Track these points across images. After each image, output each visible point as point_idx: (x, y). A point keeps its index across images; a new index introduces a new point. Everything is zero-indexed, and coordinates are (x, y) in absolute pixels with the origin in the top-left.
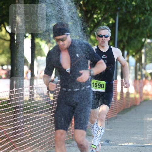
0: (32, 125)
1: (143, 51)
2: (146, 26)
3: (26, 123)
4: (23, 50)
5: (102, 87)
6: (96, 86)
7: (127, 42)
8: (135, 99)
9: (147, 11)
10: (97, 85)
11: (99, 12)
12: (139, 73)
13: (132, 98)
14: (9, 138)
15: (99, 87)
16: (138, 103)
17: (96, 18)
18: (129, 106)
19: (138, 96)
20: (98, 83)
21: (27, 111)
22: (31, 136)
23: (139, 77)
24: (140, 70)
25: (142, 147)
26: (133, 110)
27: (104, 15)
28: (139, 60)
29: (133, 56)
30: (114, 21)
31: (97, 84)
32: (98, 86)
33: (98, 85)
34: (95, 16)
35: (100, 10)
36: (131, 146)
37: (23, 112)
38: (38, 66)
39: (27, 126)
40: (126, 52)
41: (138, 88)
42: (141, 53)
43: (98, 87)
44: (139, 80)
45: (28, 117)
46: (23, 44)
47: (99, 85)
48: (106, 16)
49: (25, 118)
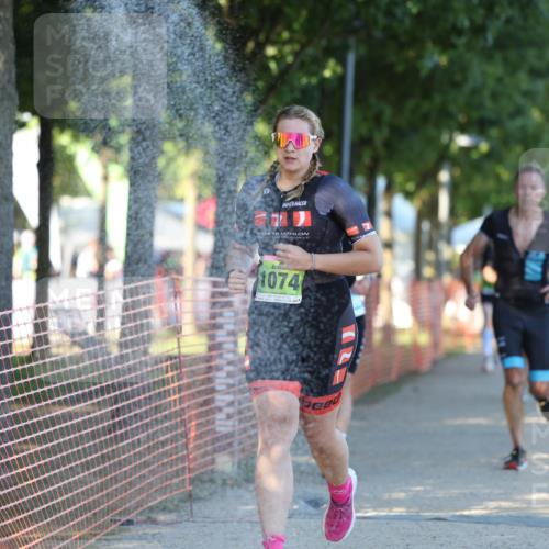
0: (44, 446)
1: (444, 176)
2: (456, 85)
3: (22, 439)
4: (10, 174)
7: (387, 144)
8: (415, 348)
9: (459, 32)
11: (286, 35)
12: (429, 256)
13: (403, 347)
16: (426, 366)
17: (274, 58)
18: (393, 376)
19: (424, 339)
21: (26, 394)
22: (40, 485)
23: (428, 272)
24: (432, 246)
25: (438, 523)
26: (407, 390)
27: (303, 47)
28: (429, 211)
29: (408, 195)
30: (339, 70)
34: (271, 51)
35: (289, 27)
36: (399, 518)
37: (13, 398)
38: (65, 231)
39: (25, 447)
40: (381, 183)
41: (425, 311)
42: (437, 185)
44: (430, 280)
45: (30, 415)
46: (12, 154)
48: (310, 51)
49: (16, 419)
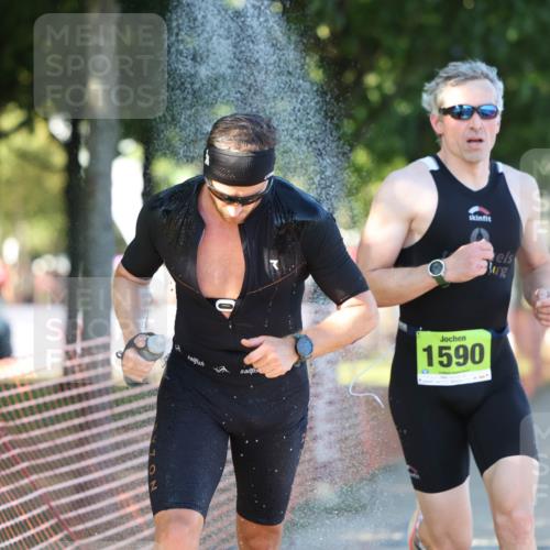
5: (477, 358)
6: (445, 359)
10: (452, 352)
14: (60, 520)
15: (461, 361)
19: (525, 369)
20: (454, 345)
27: (404, 74)
31: (449, 348)
32: (455, 360)
33: (458, 356)
34: (371, 80)
43: (458, 364)
47: (461, 352)
49: (117, 446)
